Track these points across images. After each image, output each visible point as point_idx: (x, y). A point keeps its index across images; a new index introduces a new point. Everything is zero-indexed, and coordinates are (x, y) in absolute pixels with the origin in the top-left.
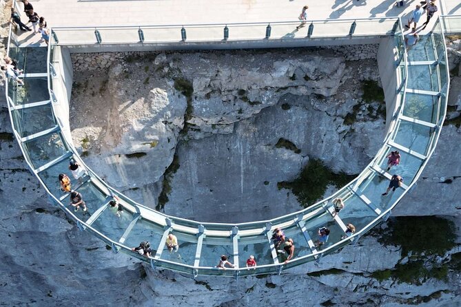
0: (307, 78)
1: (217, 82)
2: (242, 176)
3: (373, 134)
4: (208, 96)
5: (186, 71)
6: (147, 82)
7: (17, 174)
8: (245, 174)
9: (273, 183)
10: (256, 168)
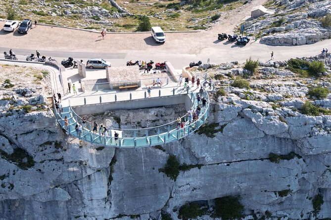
0: (162, 116)
1: (129, 119)
2: (143, 164)
3: (191, 138)
4: (126, 124)
5: (117, 114)
6: (103, 119)
7: (51, 162)
8: (144, 163)
9: (157, 169)
10: (148, 160)
